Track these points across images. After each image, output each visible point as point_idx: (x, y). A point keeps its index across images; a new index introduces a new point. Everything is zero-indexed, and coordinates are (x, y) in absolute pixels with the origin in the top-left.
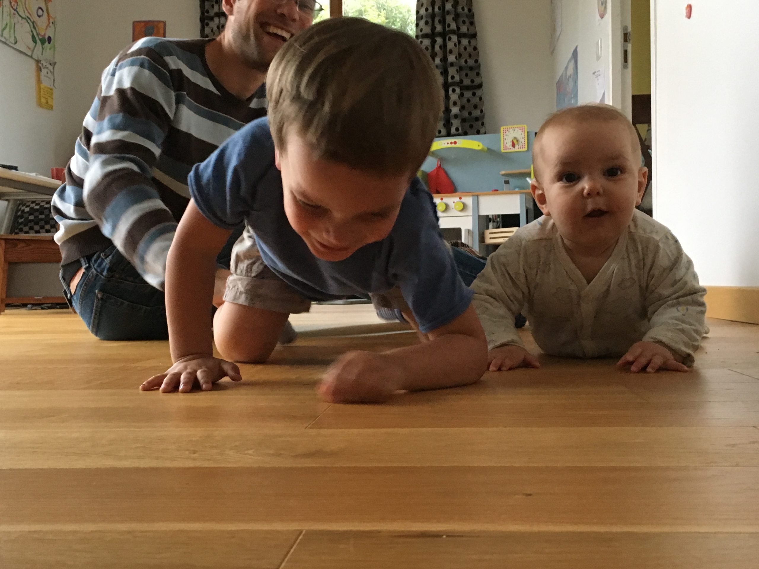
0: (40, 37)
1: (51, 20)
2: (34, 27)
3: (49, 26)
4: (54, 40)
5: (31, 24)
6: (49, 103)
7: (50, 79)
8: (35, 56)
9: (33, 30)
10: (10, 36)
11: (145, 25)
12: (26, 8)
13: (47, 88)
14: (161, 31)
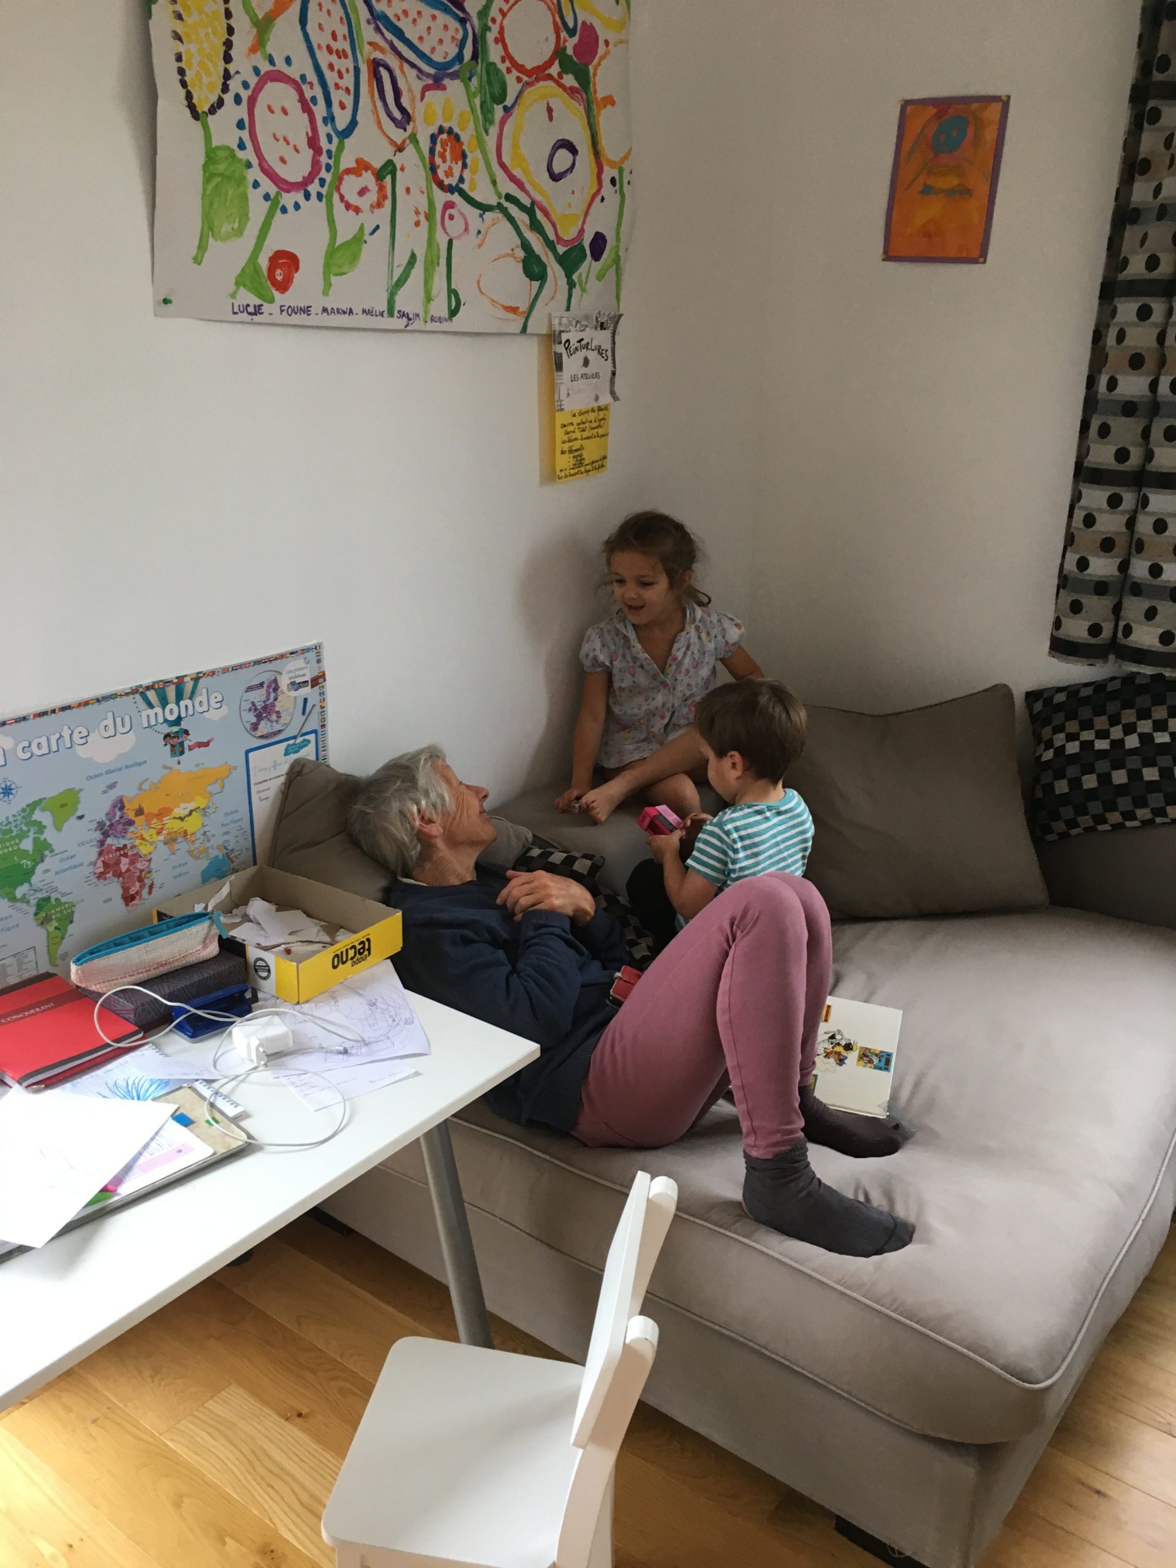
0: (561, 250)
1: (608, 173)
2: (536, 226)
3: (599, 198)
4: (618, 239)
5: (522, 218)
6: (588, 456)
7: (597, 376)
8: (538, 325)
9: (533, 238)
10: (429, 299)
11: (939, 116)
12: (502, 165)
13: (581, 413)
14: (990, 135)
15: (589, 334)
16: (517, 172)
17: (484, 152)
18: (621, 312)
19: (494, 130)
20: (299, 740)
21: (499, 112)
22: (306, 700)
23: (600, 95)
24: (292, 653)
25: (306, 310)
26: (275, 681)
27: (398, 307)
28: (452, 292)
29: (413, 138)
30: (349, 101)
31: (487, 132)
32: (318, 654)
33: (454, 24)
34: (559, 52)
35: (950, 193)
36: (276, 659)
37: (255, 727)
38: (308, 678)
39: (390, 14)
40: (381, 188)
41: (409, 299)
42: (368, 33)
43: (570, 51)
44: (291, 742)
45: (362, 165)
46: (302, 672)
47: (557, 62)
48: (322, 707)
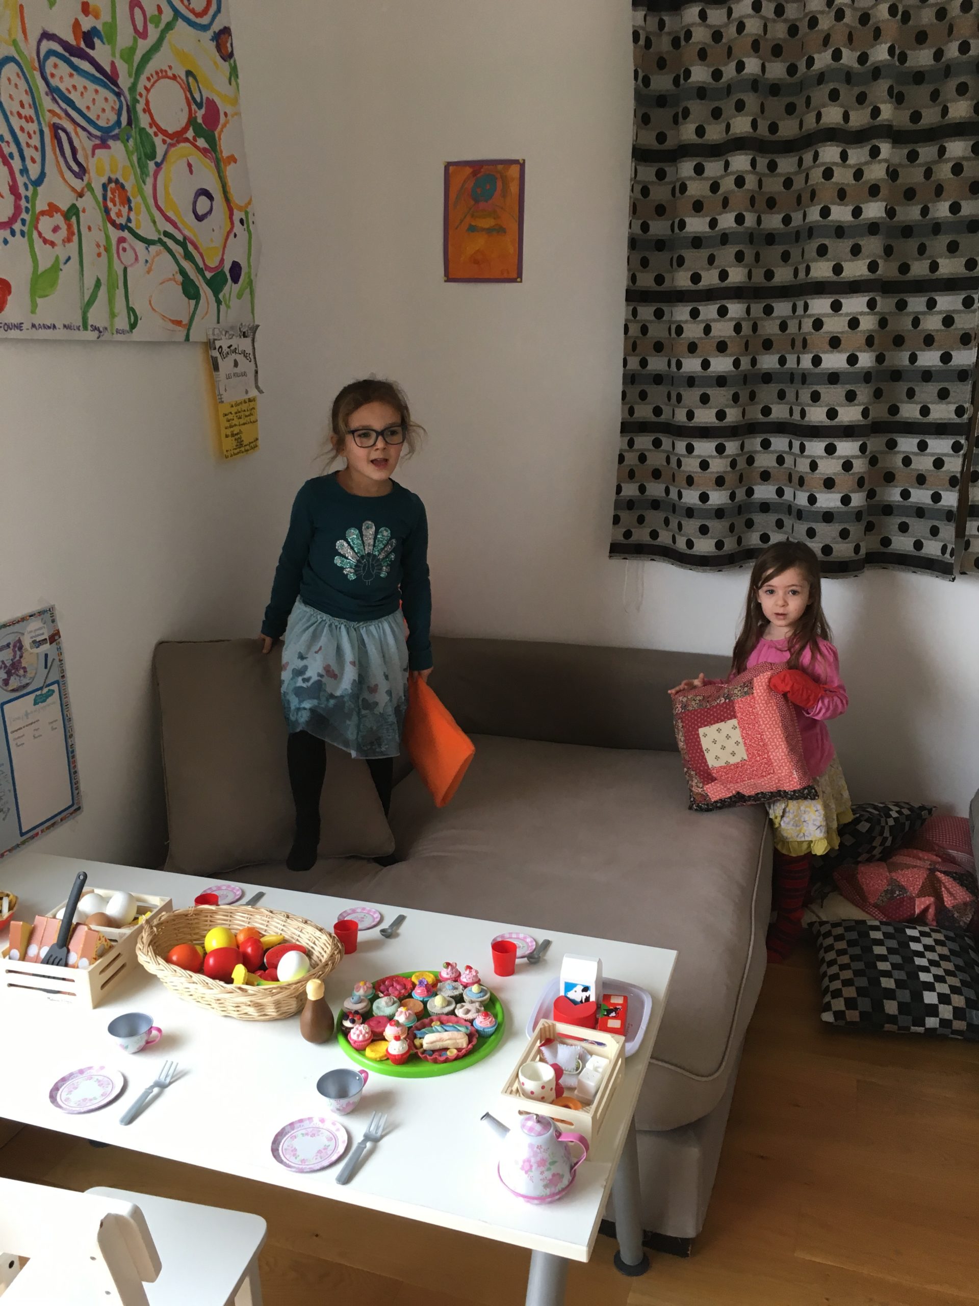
0: (209, 275)
1: (237, 215)
2: (188, 256)
3: (232, 235)
4: (249, 266)
5: (178, 250)
6: (246, 440)
7: (244, 374)
8: (197, 334)
9: (186, 265)
10: (113, 315)
11: (474, 174)
12: (159, 208)
13: (237, 405)
14: (514, 188)
15: (235, 342)
16: (170, 214)
17: (144, 199)
18: (256, 323)
19: (150, 181)
20: (45, 690)
21: (151, 165)
22: (46, 655)
23: (225, 154)
24: (31, 616)
25: (19, 327)
26: (19, 641)
27: (90, 322)
28: (131, 310)
29: (89, 186)
30: (37, 156)
31: (144, 182)
32: (52, 615)
33: (111, 97)
34: (191, 121)
35: (489, 231)
36: (18, 622)
37: (6, 682)
38: (46, 636)
39: (62, 87)
40: (69, 226)
41: (97, 316)
42: (47, 103)
43: (200, 120)
44: (39, 693)
45: (52, 209)
46: (41, 632)
47: (191, 129)
48: (61, 660)
